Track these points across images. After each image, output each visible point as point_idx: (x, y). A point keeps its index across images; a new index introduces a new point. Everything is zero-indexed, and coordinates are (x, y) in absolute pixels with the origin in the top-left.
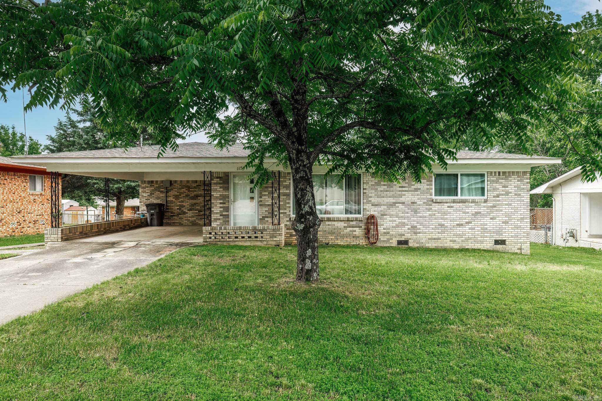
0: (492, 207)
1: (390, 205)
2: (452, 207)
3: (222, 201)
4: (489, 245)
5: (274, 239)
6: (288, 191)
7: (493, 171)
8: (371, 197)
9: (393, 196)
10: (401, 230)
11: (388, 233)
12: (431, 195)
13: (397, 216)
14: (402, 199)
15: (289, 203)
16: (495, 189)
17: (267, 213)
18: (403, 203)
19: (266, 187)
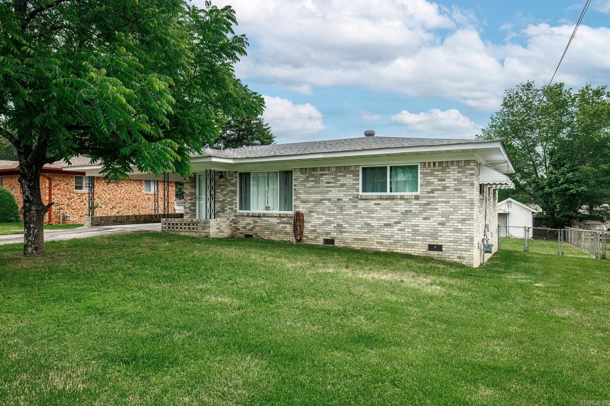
0: (425, 204)
1: (318, 202)
2: (379, 204)
3: (190, 198)
4: (420, 250)
5: (205, 231)
6: (234, 189)
7: (427, 161)
8: (300, 193)
9: (320, 193)
10: (328, 228)
11: (315, 231)
12: (358, 190)
13: (323, 214)
14: (328, 196)
15: (235, 200)
16: (429, 183)
17: (220, 208)
18: (329, 200)
19: (219, 185)
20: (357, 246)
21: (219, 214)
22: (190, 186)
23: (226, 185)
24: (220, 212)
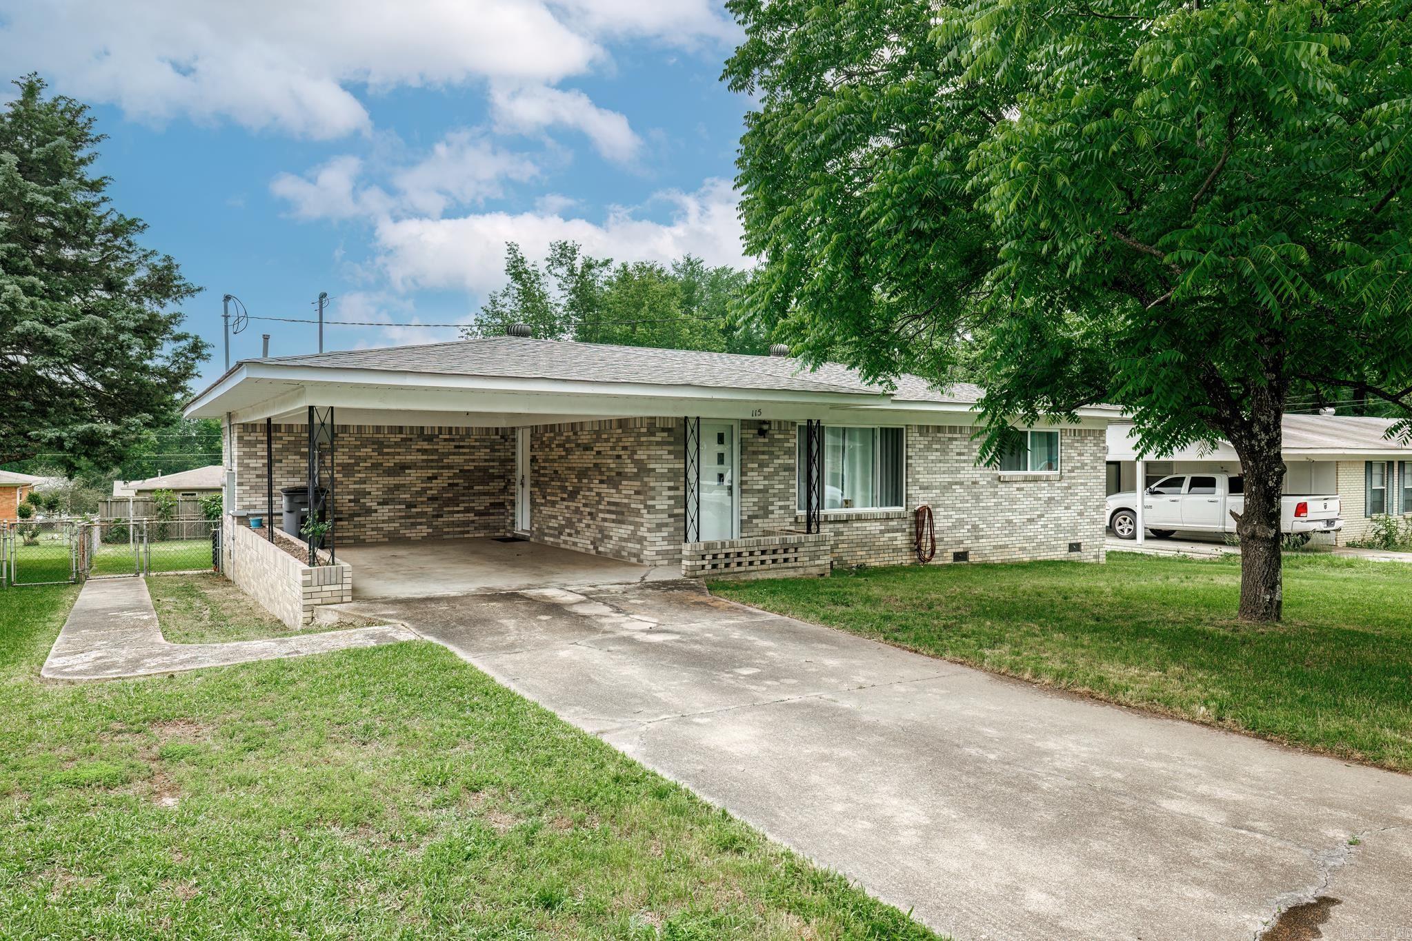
0: (1066, 488)
1: (945, 487)
2: (1022, 489)
6: (792, 461)
7: (1068, 427)
8: (918, 473)
9: (948, 472)
10: (958, 534)
11: (945, 539)
12: (996, 468)
13: (953, 508)
14: (960, 477)
15: (792, 486)
16: (1069, 459)
17: (756, 508)
18: (961, 483)
19: (755, 453)
20: (995, 558)
21: (755, 521)
22: (670, 453)
23: (771, 453)
24: (756, 517)
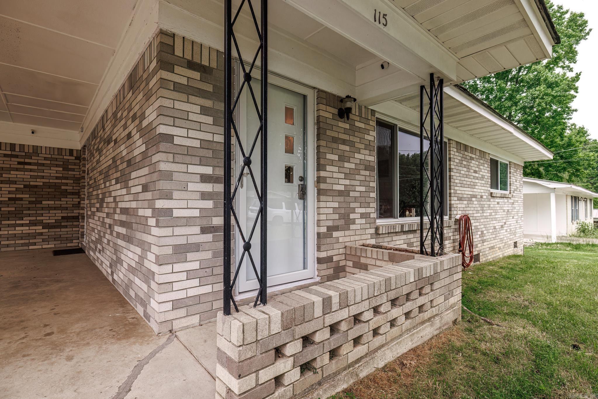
4: (512, 249)
7: (512, 161)
8: (457, 185)
9: (470, 186)
12: (489, 186)
14: (475, 191)
17: (336, 216)
19: (335, 140)
20: (490, 257)
21: (335, 234)
22: (204, 111)
23: (351, 144)
24: (336, 228)
